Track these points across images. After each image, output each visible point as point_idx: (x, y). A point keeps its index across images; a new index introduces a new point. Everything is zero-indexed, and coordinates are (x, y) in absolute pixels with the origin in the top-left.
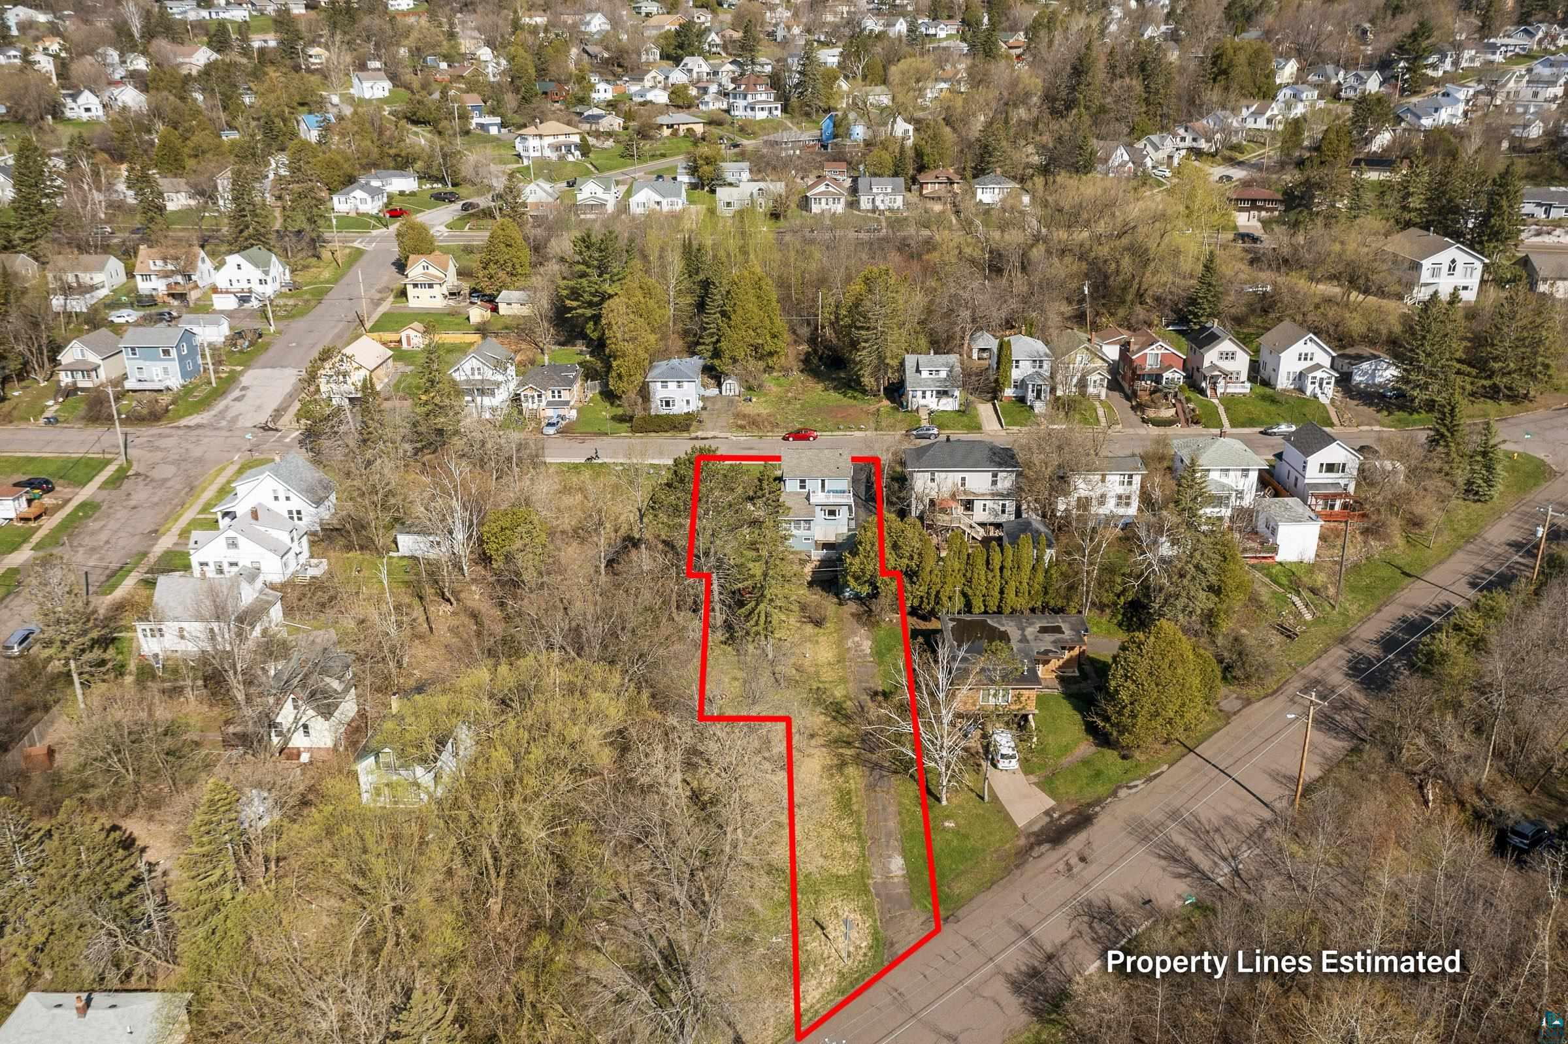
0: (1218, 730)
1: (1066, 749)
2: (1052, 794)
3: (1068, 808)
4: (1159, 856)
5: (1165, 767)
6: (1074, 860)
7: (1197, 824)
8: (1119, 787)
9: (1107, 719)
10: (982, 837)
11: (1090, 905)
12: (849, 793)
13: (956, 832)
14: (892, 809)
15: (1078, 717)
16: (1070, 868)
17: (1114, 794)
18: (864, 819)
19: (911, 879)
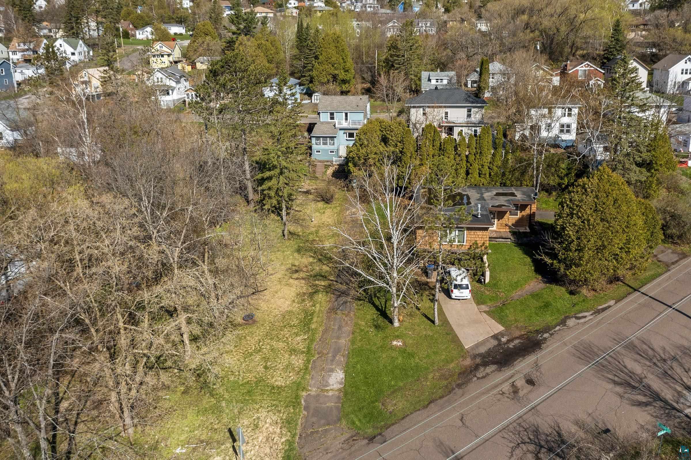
0: (660, 275)
1: (516, 285)
2: (501, 320)
3: (517, 333)
4: (615, 383)
5: (612, 302)
6: (520, 383)
7: (650, 352)
8: (567, 317)
9: (554, 256)
10: (428, 356)
11: (536, 432)
12: (312, 314)
13: (402, 351)
14: (347, 329)
15: (528, 260)
16: (515, 391)
17: (563, 322)
18: (318, 336)
19: (346, 394)
